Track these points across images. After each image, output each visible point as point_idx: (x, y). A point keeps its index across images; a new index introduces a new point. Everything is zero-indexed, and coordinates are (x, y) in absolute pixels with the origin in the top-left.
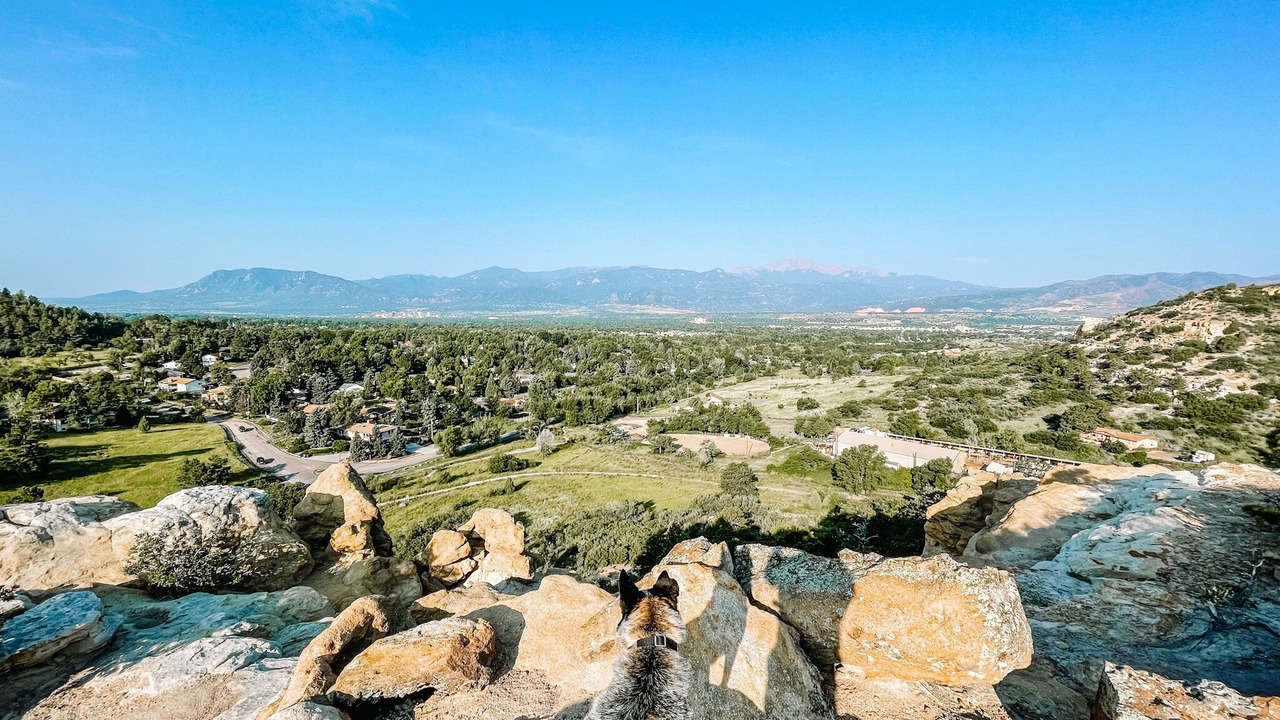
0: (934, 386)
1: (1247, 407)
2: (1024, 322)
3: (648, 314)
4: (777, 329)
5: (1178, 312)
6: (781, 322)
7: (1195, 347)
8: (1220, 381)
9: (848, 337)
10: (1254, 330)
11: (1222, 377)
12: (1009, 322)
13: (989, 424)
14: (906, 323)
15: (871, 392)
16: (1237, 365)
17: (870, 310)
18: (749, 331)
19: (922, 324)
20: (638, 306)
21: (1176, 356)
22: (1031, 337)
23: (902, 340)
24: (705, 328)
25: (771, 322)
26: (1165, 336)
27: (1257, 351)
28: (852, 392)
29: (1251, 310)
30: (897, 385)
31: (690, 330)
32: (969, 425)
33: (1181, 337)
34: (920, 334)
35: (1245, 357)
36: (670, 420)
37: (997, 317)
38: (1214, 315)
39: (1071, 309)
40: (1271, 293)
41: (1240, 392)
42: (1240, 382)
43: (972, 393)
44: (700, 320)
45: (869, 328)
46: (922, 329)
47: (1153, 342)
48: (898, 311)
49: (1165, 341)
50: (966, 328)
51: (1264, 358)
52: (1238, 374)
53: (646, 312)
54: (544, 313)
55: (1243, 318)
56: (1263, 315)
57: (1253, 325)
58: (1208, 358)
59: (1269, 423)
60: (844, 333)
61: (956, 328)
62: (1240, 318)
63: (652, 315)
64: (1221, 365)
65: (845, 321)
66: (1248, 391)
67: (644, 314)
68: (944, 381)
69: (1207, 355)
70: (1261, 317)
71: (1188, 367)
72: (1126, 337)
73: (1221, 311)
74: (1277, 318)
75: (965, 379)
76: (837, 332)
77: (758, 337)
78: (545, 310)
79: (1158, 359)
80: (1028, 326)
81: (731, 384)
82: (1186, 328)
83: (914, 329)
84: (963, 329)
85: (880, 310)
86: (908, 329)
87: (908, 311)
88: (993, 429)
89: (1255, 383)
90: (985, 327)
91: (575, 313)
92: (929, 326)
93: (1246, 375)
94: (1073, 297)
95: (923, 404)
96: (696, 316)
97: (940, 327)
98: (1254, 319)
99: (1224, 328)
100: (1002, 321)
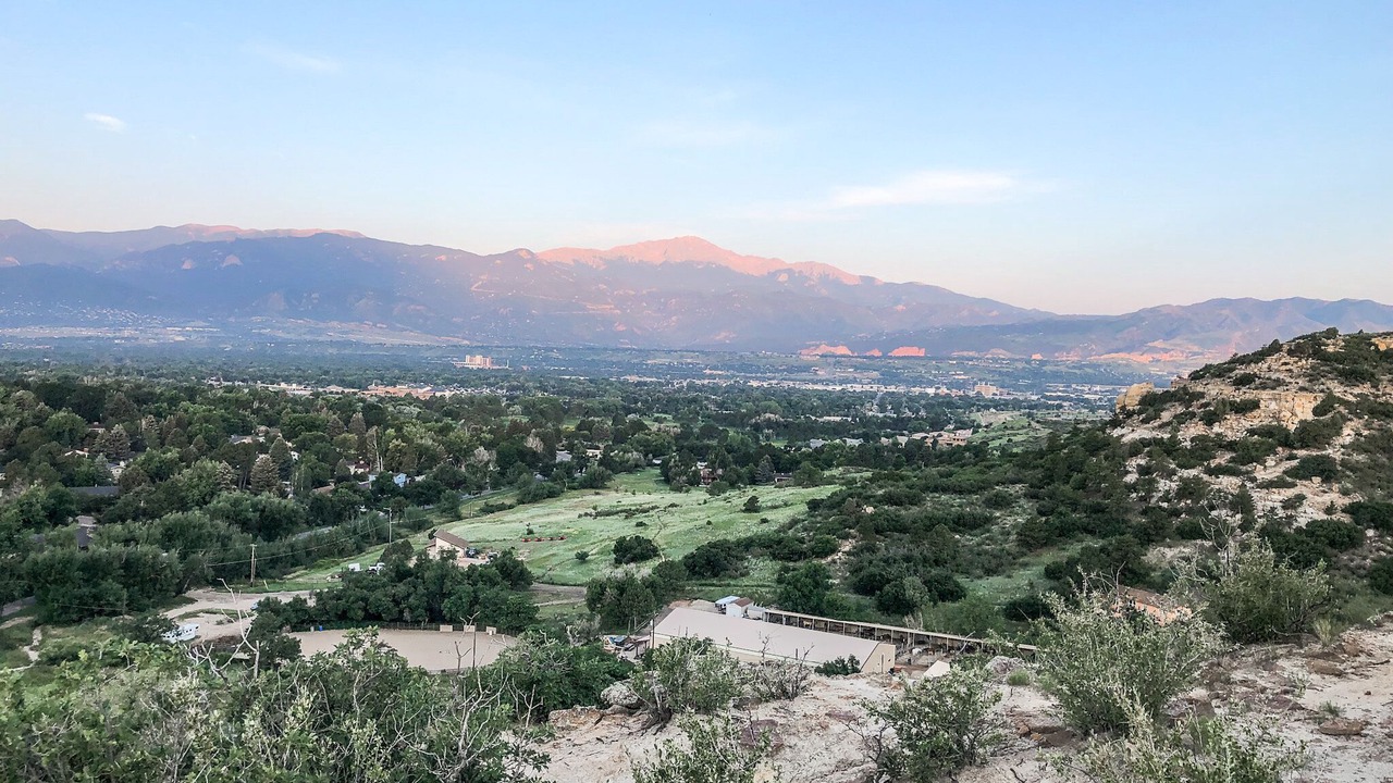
0: (870, 510)
1: (1332, 544)
2: (1091, 381)
3: (357, 344)
4: (639, 384)
5: (1255, 375)
6: (653, 371)
7: (1275, 438)
8: (1300, 498)
9: (774, 404)
10: (1357, 409)
11: (1305, 491)
12: (1067, 379)
13: (950, 587)
14: (889, 377)
15: (764, 521)
16: (1325, 471)
17: (824, 349)
18: (578, 388)
19: (917, 381)
20: (335, 323)
21: (1246, 454)
22: (1100, 407)
23: (873, 412)
24: (481, 377)
25: (631, 369)
26: (1231, 418)
27: (1355, 447)
28: (728, 524)
29: (1351, 377)
30: (814, 505)
31: (448, 383)
32: (913, 586)
33: (1256, 420)
34: (911, 399)
35: (1338, 456)
36: (319, 596)
37: (1048, 368)
38: (1301, 382)
39: (1166, 357)
40: (1382, 348)
41: (1325, 517)
42: (1327, 498)
43: (931, 523)
44: (476, 362)
45: (819, 387)
46: (917, 390)
47: (1217, 428)
48: (877, 353)
49: (1233, 428)
50: (993, 389)
51: (1362, 458)
52: (1325, 487)
53: (353, 338)
54: (91, 332)
55: (1342, 389)
56: (1368, 385)
57: (1354, 400)
58: (1291, 457)
59: (1362, 572)
60: (767, 394)
61: (977, 389)
62: (1338, 389)
63: (368, 346)
64: (1304, 471)
65: (777, 371)
66: (1338, 516)
67: (348, 344)
68: (890, 499)
69: (1287, 452)
70: (1365, 389)
71: (1261, 474)
72: (1181, 419)
73: (1313, 376)
74: (1387, 390)
75: (929, 497)
76: (756, 394)
77: (594, 403)
78: (97, 324)
79: (1223, 458)
80: (1098, 388)
81: (502, 508)
82: (1262, 405)
83: (902, 389)
84: (989, 391)
85: (842, 350)
86: (892, 389)
87: (895, 353)
88: (955, 594)
89: (1347, 501)
90: (1029, 388)
91: (174, 335)
92: (930, 384)
93: (1336, 486)
94: (1169, 335)
95: (847, 546)
96: (472, 351)
97: (950, 386)
98: (1357, 391)
99: (1314, 404)
100: (1056, 376)
